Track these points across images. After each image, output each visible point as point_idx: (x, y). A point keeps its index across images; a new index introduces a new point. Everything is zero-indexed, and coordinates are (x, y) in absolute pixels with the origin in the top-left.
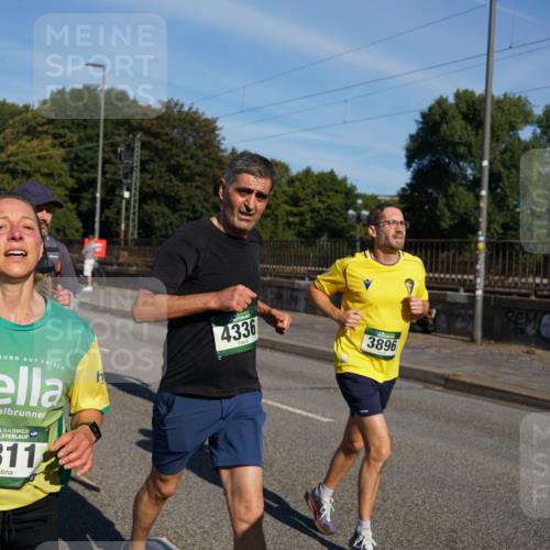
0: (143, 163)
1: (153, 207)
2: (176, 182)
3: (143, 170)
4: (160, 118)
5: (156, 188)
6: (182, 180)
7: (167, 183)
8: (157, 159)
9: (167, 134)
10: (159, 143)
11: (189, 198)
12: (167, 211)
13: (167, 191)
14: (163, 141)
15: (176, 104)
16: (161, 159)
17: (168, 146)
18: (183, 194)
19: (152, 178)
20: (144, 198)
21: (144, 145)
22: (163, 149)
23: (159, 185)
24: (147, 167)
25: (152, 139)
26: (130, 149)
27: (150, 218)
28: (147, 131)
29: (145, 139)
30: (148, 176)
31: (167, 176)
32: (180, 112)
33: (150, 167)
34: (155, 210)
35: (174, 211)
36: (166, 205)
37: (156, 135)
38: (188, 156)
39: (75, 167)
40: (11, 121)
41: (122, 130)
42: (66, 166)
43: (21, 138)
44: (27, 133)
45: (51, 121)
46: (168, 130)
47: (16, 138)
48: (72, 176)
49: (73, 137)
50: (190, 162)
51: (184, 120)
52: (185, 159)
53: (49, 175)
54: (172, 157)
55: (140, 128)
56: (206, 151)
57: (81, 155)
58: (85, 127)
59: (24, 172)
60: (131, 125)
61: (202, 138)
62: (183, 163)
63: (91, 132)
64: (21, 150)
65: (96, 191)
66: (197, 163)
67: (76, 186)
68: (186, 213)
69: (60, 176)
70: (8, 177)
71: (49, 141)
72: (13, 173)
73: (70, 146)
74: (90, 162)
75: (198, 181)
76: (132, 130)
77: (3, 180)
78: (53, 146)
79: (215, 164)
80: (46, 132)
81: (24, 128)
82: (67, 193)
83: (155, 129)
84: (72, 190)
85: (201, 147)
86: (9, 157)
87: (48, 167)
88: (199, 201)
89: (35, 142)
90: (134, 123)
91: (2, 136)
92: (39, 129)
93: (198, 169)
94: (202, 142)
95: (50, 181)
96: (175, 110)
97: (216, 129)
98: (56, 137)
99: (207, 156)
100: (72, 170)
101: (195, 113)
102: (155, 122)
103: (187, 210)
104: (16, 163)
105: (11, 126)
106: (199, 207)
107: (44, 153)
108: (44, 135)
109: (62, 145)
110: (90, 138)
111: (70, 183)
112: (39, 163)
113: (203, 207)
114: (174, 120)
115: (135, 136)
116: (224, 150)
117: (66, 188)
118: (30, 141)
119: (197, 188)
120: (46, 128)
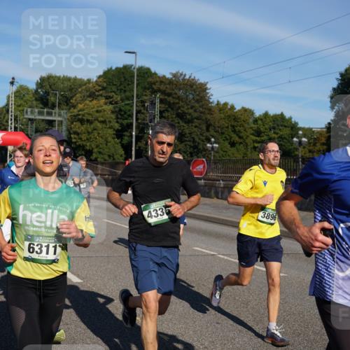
0: (161, 112)
2: (182, 124)
3: (161, 117)
4: (170, 82)
6: (186, 123)
8: (170, 109)
9: (176, 94)
10: (170, 99)
11: (190, 134)
14: (174, 98)
15: (181, 75)
16: (172, 109)
17: (177, 101)
18: (187, 131)
21: (162, 101)
22: (174, 103)
24: (164, 115)
25: (166, 97)
26: (153, 104)
28: (163, 93)
29: (162, 97)
31: (177, 120)
32: (184, 79)
33: (166, 114)
35: (181, 142)
37: (169, 95)
38: (189, 107)
39: (119, 116)
40: (80, 90)
41: (148, 92)
42: (113, 116)
43: (86, 100)
44: (90, 96)
45: (104, 88)
46: (176, 91)
47: (83, 100)
48: (117, 122)
49: (117, 98)
50: (191, 111)
51: (186, 84)
52: (188, 109)
53: (104, 122)
54: (179, 108)
55: (159, 90)
56: (201, 104)
57: (123, 108)
58: (125, 91)
59: (88, 121)
60: (153, 89)
61: (198, 95)
62: (186, 111)
63: (128, 94)
64: (86, 106)
65: (132, 131)
66: (195, 111)
67: (120, 128)
68: (189, 143)
69: (110, 122)
70: (78, 124)
71: (103, 101)
72: (82, 121)
73: (116, 103)
74: (128, 113)
75: (196, 122)
76: (154, 92)
77: (75, 125)
78: (106, 104)
79: (207, 112)
80: (101, 95)
81: (88, 94)
82: (115, 132)
83: (168, 91)
84: (118, 131)
85: (197, 101)
86: (79, 111)
87: (102, 117)
88: (197, 135)
89: (95, 102)
90: (155, 87)
91: (74, 98)
92: (97, 93)
93: (196, 115)
94: (198, 98)
95: (104, 126)
96: (181, 78)
97: (206, 89)
98: (107, 98)
99: (202, 106)
100: (117, 118)
101: (193, 80)
102: (168, 86)
103: (190, 141)
104: (83, 115)
105: (80, 92)
106: (197, 139)
107: (100, 109)
108: (100, 98)
109: (111, 103)
110: (128, 99)
111: (117, 126)
112: (98, 114)
113: (199, 139)
114: (181, 84)
115: (156, 95)
116: (212, 103)
117: (114, 130)
118: (91, 101)
119: (196, 127)
120: (101, 92)
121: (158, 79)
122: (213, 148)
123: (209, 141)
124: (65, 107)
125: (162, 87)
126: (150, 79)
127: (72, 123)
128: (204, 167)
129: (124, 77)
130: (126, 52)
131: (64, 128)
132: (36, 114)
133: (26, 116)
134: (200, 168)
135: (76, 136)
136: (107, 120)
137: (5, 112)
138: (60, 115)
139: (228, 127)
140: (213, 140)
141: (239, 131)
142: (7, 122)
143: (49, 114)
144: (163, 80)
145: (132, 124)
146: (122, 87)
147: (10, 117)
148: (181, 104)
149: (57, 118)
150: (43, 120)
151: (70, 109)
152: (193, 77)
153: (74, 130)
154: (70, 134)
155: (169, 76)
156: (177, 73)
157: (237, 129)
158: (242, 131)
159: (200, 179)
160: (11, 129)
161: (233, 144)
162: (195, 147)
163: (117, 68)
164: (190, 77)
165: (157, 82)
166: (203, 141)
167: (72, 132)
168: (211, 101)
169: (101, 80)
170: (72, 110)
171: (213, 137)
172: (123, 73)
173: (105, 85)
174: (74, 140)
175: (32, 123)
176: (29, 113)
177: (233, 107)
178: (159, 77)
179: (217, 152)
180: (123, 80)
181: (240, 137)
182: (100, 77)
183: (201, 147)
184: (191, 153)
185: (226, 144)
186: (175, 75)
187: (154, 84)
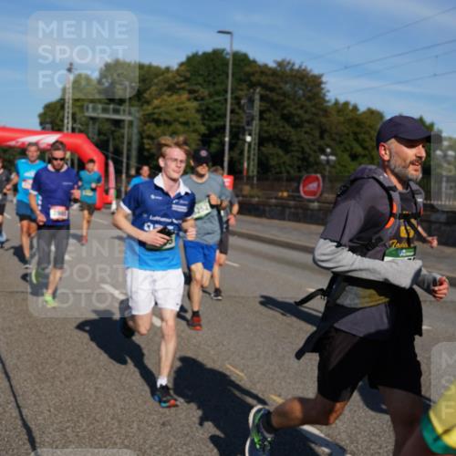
0: (261, 113)
1: (269, 149)
2: (288, 128)
3: (261, 118)
4: (274, 73)
5: (272, 133)
6: (293, 127)
7: (281, 129)
8: (272, 109)
9: (281, 88)
10: (274, 96)
11: (299, 142)
12: (281, 152)
13: (281, 136)
14: (278, 94)
15: (289, 63)
16: (276, 109)
17: (282, 98)
18: (294, 138)
19: (268, 125)
20: (262, 141)
21: (262, 98)
22: (278, 101)
23: (274, 130)
24: (265, 116)
25: (268, 93)
26: (251, 101)
27: (267, 159)
28: (265, 86)
29: (263, 92)
30: (265, 123)
31: (281, 123)
32: (292, 70)
33: (267, 115)
34: (270, 151)
35: (287, 152)
36: (280, 147)
37: (272, 90)
38: (299, 106)
39: (207, 117)
40: (156, 81)
41: (244, 86)
42: (199, 116)
43: (163, 94)
44: (168, 89)
45: (187, 80)
46: (282, 85)
47: (160, 94)
48: (204, 124)
49: (204, 92)
50: (300, 112)
51: (295, 76)
52: (296, 109)
53: (186, 124)
54: (284, 107)
55: (259, 84)
56: (313, 103)
57: (211, 106)
58: (214, 84)
59: (166, 122)
60: (251, 81)
61: (310, 91)
62: (294, 112)
63: (218, 87)
64: (163, 103)
65: (225, 137)
66: (306, 112)
67: (207, 132)
68: (296, 154)
69: (194, 124)
70: (153, 125)
71: (185, 96)
72: (157, 122)
73: (203, 99)
74: (218, 112)
75: (307, 127)
76: (252, 85)
77: (149, 127)
78: (189, 100)
79: (321, 113)
80: (183, 89)
81: (166, 86)
82: (200, 137)
83: (271, 84)
84: (204, 135)
85: (309, 99)
86: (154, 108)
87: (184, 117)
88: (308, 144)
89: (175, 97)
90: (254, 79)
91: (148, 92)
92: (178, 86)
93: (307, 117)
94: (309, 94)
95: (186, 128)
96: (288, 68)
97: (321, 83)
98: (191, 92)
99: (314, 106)
100: (203, 119)
101: (304, 70)
102: (271, 78)
103: (297, 151)
104: (160, 114)
105: (156, 84)
106: (307, 149)
107: (181, 106)
108: (181, 92)
109: (196, 99)
110: (218, 93)
111: (203, 129)
112: (178, 114)
113: (310, 148)
114: (287, 76)
115: (255, 90)
116: (328, 102)
117: (199, 134)
118: (170, 96)
119: (306, 133)
120: (183, 85)
121: (258, 69)
122: (328, 161)
123: (323, 152)
124: (136, 103)
125: (264, 79)
126: (247, 69)
127: (145, 124)
128: (319, 185)
129: (214, 65)
130: (220, 32)
131: (135, 130)
132: (100, 111)
133: (87, 114)
134: (313, 186)
135: (149, 141)
136: (190, 121)
137: (59, 108)
138: (130, 114)
139: (348, 134)
140: (328, 150)
141: (364, 140)
142: (62, 121)
143: (116, 111)
144: (264, 70)
145: (224, 127)
146: (210, 78)
147: (66, 115)
148: (288, 102)
149: (127, 118)
150: (108, 120)
151: (142, 106)
152: (303, 67)
153: (148, 132)
154: (142, 138)
155: (272, 65)
156: (283, 61)
157: (361, 136)
158: (368, 139)
159: (313, 201)
160: (68, 129)
161: (354, 157)
162: (305, 159)
163: (204, 54)
164: (300, 67)
165: (257, 72)
166: (315, 151)
167: (144, 135)
168: (327, 98)
169: (183, 68)
170: (145, 107)
171: (329, 146)
172: (212, 60)
173: (188, 75)
174: (147, 147)
175: (94, 124)
176: (90, 110)
177: (355, 108)
178: (260, 66)
179: (333, 167)
180: (212, 68)
181: (365, 148)
182: (182, 64)
183: (312, 159)
184: (299, 167)
185: (346, 156)
186: (280, 64)
187: (253, 74)
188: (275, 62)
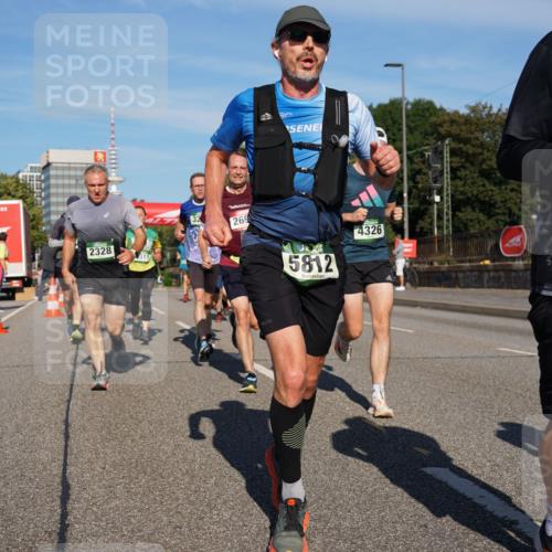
0: (454, 171)
1: (467, 214)
2: (489, 186)
3: (454, 177)
4: (467, 120)
5: (470, 195)
6: (495, 184)
7: (481, 189)
8: (468, 165)
9: (477, 139)
10: (469, 149)
11: (504, 202)
12: (482, 217)
13: (481, 196)
14: (473, 146)
15: (485, 107)
16: (472, 164)
17: (480, 150)
18: (498, 198)
19: (464, 185)
20: (457, 206)
21: (453, 153)
22: (474, 155)
23: (472, 191)
24: (459, 174)
25: (461, 145)
26: (438, 153)
27: (466, 226)
28: (457, 138)
29: (454, 145)
30: (459, 183)
31: (480, 181)
32: (489, 115)
33: (462, 173)
34: (470, 217)
35: (490, 216)
36: (480, 211)
37: (466, 141)
41: (431, 140)
46: (478, 134)
51: (494, 122)
54: (484, 161)
55: (449, 135)
60: (439, 134)
68: (502, 218)
76: (441, 137)
83: (464, 135)
90: (442, 130)
96: (484, 114)
101: (504, 114)
102: (463, 128)
103: (503, 214)
106: (515, 210)
114: (484, 123)
115: (443, 142)
119: (512, 190)
121: (446, 118)
125: (455, 130)
126: (433, 119)
129: (392, 118)
130: (387, 65)
144: (455, 119)
152: (503, 111)
155: (464, 111)
156: (478, 105)
163: (380, 106)
164: (499, 110)
165: (445, 122)
172: (390, 112)
178: (448, 114)
186: (473, 109)
187: (441, 125)
188: (467, 106)
